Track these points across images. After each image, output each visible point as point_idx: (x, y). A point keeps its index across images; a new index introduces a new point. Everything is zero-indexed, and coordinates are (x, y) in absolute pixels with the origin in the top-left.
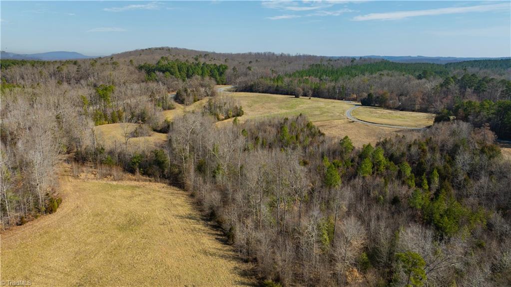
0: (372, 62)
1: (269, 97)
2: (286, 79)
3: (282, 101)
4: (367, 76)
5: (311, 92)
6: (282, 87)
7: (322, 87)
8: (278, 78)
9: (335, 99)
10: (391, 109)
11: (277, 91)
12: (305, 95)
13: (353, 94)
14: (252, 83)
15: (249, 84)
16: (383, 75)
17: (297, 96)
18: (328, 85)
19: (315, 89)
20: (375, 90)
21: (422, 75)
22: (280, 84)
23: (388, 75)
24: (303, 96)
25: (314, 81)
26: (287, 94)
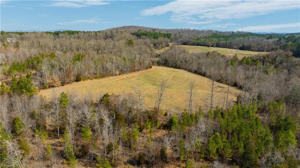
0: (243, 33)
1: (195, 47)
2: (202, 40)
3: (202, 48)
4: (241, 38)
5: (215, 45)
6: (200, 43)
7: (220, 43)
8: (198, 39)
9: (227, 48)
10: (253, 51)
11: (198, 45)
12: (212, 46)
13: (235, 46)
14: (186, 41)
15: (184, 42)
16: (249, 38)
17: (208, 47)
18: (223, 42)
19: (217, 43)
20: (246, 44)
21: (269, 38)
22: (199, 41)
23: (252, 38)
24: (211, 46)
25: (215, 40)
26: (203, 46)
